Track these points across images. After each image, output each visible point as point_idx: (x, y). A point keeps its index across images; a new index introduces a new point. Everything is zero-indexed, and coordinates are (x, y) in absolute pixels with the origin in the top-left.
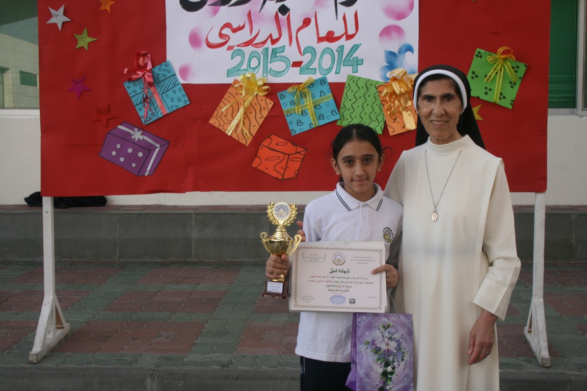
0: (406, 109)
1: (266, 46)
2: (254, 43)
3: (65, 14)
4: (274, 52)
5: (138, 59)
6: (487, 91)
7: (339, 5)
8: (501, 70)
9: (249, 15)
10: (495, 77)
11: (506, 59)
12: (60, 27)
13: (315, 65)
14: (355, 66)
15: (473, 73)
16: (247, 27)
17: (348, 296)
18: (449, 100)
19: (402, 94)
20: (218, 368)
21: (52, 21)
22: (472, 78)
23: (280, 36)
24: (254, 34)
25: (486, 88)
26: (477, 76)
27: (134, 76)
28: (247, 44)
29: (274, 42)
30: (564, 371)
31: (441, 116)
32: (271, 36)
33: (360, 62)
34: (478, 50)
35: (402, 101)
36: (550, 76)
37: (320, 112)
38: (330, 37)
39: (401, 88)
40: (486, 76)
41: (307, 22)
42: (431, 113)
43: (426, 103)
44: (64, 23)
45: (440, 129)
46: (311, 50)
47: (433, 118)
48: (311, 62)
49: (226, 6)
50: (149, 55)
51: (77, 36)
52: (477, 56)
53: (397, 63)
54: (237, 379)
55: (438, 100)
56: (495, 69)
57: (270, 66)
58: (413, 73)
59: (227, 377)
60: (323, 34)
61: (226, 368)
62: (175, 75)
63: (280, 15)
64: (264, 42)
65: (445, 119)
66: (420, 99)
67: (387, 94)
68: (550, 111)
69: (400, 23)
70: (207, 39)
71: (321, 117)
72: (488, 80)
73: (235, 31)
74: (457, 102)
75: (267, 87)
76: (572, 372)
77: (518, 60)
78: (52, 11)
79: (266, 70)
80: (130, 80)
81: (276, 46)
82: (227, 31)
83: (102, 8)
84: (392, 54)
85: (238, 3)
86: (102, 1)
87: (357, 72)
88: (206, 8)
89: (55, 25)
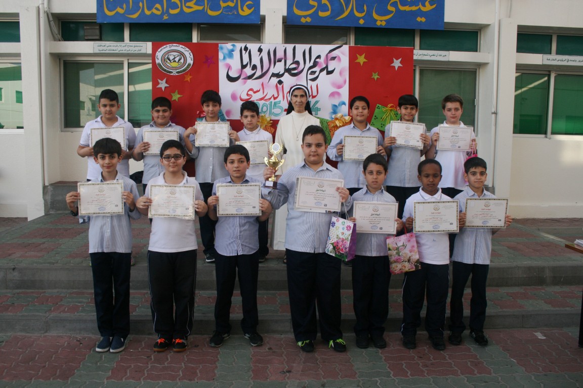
1: (271, 100)
2: (265, 98)
3: (166, 83)
4: (275, 104)
6: (382, 125)
7: (308, 81)
8: (389, 115)
9: (262, 84)
10: (386, 119)
11: (391, 110)
12: (163, 89)
14: (316, 112)
15: (375, 116)
16: (261, 91)
21: (159, 86)
22: (375, 119)
23: (278, 96)
24: (265, 94)
27: (202, 115)
28: (261, 99)
29: (275, 98)
32: (273, 95)
33: (319, 110)
34: (378, 105)
39: (340, 123)
40: (382, 118)
49: (250, 80)
51: (172, 94)
52: (377, 108)
53: (338, 110)
56: (386, 115)
57: (273, 111)
58: (345, 116)
62: (223, 115)
63: (278, 85)
64: (270, 99)
67: (332, 126)
69: (339, 91)
70: (240, 96)
72: (383, 120)
73: (255, 92)
75: (272, 122)
78: (160, 81)
79: (271, 113)
81: (276, 101)
82: (251, 93)
83: (186, 80)
84: (335, 106)
85: (257, 78)
86: (186, 76)
87: (317, 115)
88: (240, 80)
89: (161, 88)
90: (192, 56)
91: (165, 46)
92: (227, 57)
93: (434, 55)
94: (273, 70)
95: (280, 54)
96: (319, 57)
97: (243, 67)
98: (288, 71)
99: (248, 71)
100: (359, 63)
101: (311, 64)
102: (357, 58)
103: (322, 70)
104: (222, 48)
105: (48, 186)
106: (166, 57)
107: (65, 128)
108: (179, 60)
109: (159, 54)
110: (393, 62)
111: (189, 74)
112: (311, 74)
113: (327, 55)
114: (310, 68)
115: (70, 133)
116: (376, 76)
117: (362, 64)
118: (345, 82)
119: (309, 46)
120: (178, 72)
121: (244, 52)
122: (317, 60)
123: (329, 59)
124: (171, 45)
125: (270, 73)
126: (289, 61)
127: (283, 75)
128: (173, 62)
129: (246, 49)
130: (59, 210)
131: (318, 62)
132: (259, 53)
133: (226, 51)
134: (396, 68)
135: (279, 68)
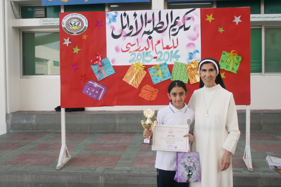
0: (197, 74)
1: (144, 51)
2: (139, 50)
3: (69, 41)
4: (147, 53)
5: (96, 57)
6: (227, 67)
7: (171, 36)
8: (232, 59)
9: (137, 40)
10: (230, 62)
11: (234, 55)
12: (68, 45)
13: (162, 58)
14: (177, 58)
15: (222, 60)
16: (137, 44)
17: (174, 145)
18: (212, 71)
19: (195, 69)
20: (126, 172)
21: (65, 43)
22: (222, 62)
23: (149, 47)
24: (139, 47)
25: (227, 66)
26: (223, 61)
27: (95, 63)
28: (137, 50)
29: (146, 49)
30: (258, 173)
31: (209, 77)
32: (145, 47)
33: (179, 57)
34: (223, 52)
35: (195, 71)
36: (251, 61)
37: (164, 75)
38: (168, 48)
39: (194, 66)
40: (227, 61)
41: (159, 42)
42: (205, 76)
43: (203, 72)
44: (69, 44)
45: (208, 82)
46: (160, 52)
47: (206, 78)
48: (160, 57)
49: (129, 37)
50: (100, 55)
51: (74, 49)
52: (223, 54)
53: (193, 57)
54: (133, 176)
55: (208, 71)
56: (230, 59)
57: (145, 58)
58: (199, 60)
59: (130, 176)
60: (165, 46)
61: (129, 172)
62: (110, 62)
63: (149, 39)
64: (143, 50)
65: (210, 78)
66: (201, 71)
67: (189, 68)
68: (251, 74)
69: (194, 42)
70: (122, 49)
71: (164, 77)
72: (227, 63)
73: (132, 46)
74: (215, 71)
75: (144, 66)
76: (261, 174)
77: (239, 55)
78: (65, 40)
79: (144, 60)
80: (93, 64)
81: (147, 51)
82: (129, 46)
83: (83, 38)
84: (191, 53)
85: (133, 36)
86: (83, 36)
87: (178, 60)
88: (121, 37)
89: (66, 45)
90: (87, 21)
91: (68, 15)
92: (111, 21)
93: (274, 17)
94: (145, 29)
95: (149, 17)
96: (178, 18)
97: (123, 27)
98: (155, 29)
99: (127, 30)
100: (208, 21)
101: (173, 23)
102: (207, 18)
103: (180, 28)
104: (108, 15)
105: (9, 114)
106: (69, 22)
107: (23, 75)
108: (78, 24)
109: (65, 21)
110: (234, 19)
111: (85, 34)
112: (172, 31)
113: (184, 16)
114: (172, 26)
115: (26, 79)
116: (221, 30)
117: (210, 21)
118: (198, 35)
119: (170, 10)
120: (77, 33)
121: (123, 17)
122: (177, 20)
123: (186, 19)
124: (72, 14)
125: (142, 32)
126: (156, 22)
127: (152, 32)
128: (74, 26)
129: (125, 14)
130: (16, 130)
131: (177, 22)
132: (134, 17)
133: (111, 17)
134: (237, 23)
135: (149, 27)
